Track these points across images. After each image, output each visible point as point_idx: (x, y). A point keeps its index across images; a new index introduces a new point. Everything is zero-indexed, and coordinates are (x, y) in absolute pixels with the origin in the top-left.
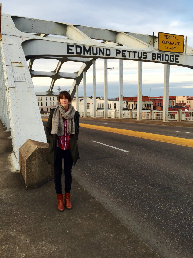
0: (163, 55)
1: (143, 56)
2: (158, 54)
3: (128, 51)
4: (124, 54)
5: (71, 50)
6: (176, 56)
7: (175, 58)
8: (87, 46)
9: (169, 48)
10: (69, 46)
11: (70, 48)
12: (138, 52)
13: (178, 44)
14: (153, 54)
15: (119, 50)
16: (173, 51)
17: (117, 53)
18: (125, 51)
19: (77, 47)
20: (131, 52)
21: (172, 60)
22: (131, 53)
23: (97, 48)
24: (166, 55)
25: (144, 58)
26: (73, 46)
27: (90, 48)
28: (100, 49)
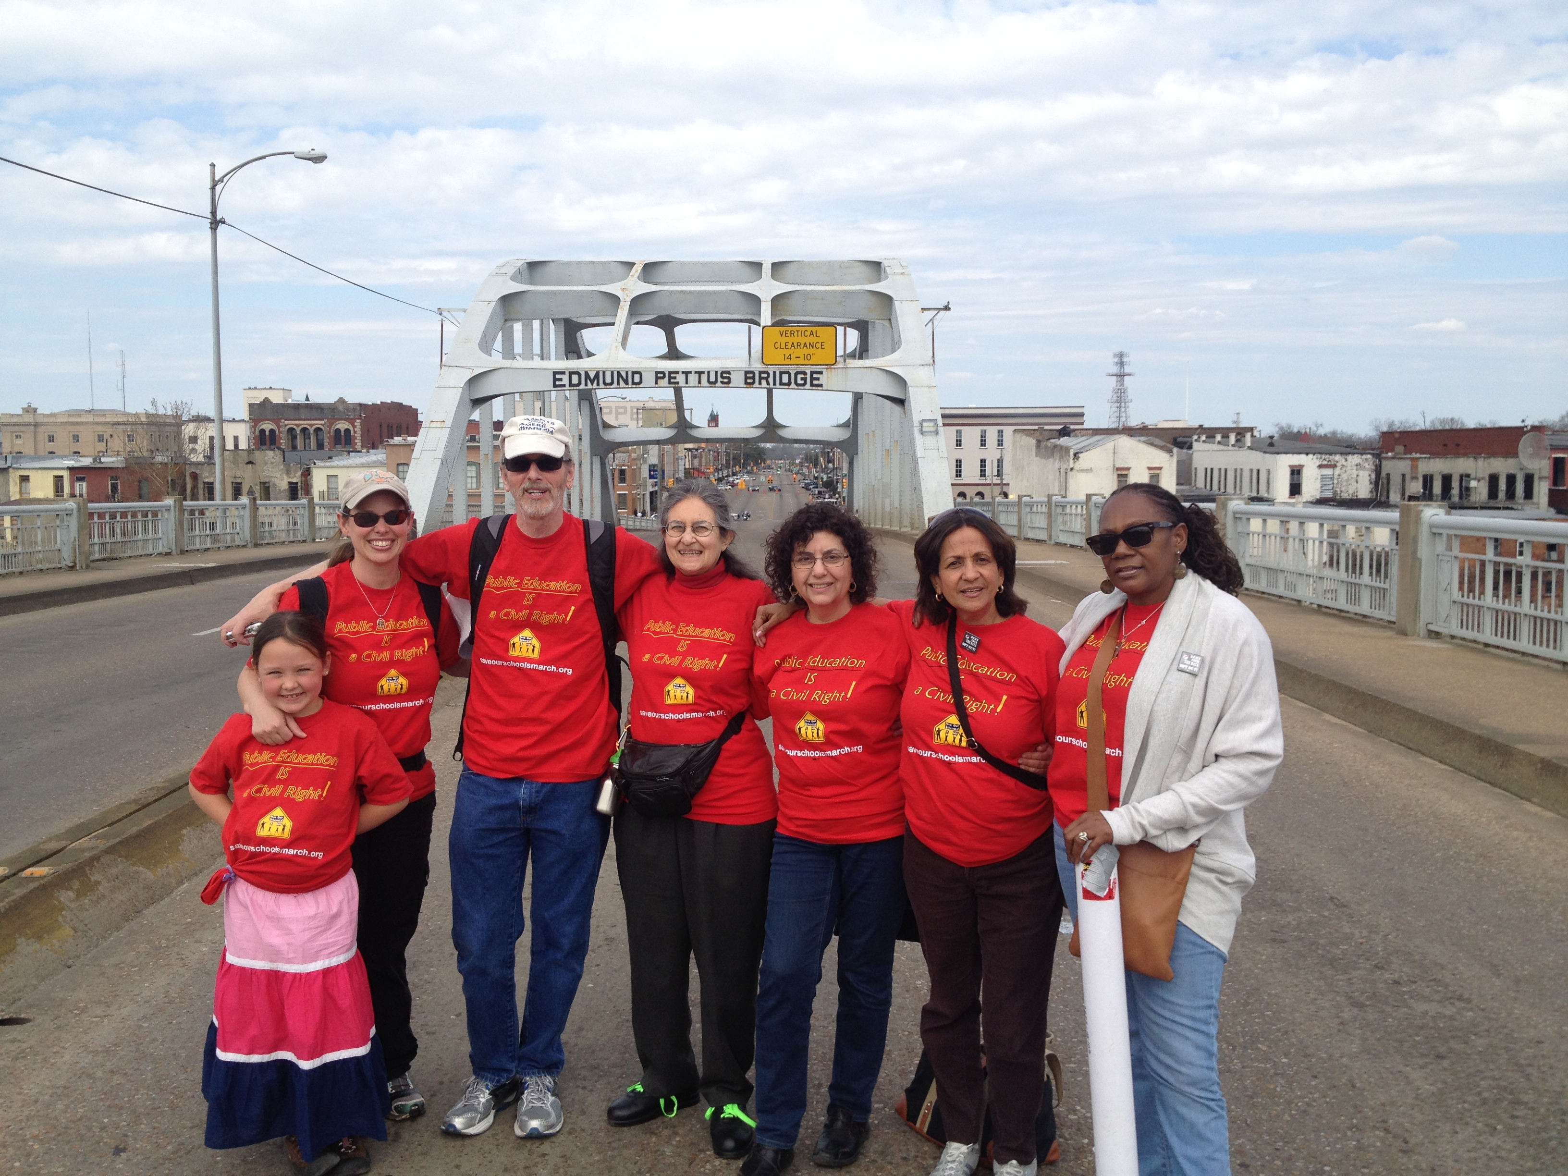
0: (774, 373)
1: (720, 379)
2: (760, 373)
3: (683, 372)
4: (675, 378)
5: (561, 380)
6: (812, 373)
7: (808, 376)
8: (592, 369)
9: (793, 357)
10: (555, 373)
11: (558, 376)
12: (709, 372)
13: (819, 345)
14: (746, 373)
15: (663, 373)
16: (806, 362)
17: (657, 378)
18: (677, 373)
19: (571, 374)
20: (690, 372)
21: (802, 382)
22: (689, 375)
23: (612, 373)
24: (781, 373)
25: (722, 382)
26: (564, 373)
27: (597, 374)
28: (619, 373)
